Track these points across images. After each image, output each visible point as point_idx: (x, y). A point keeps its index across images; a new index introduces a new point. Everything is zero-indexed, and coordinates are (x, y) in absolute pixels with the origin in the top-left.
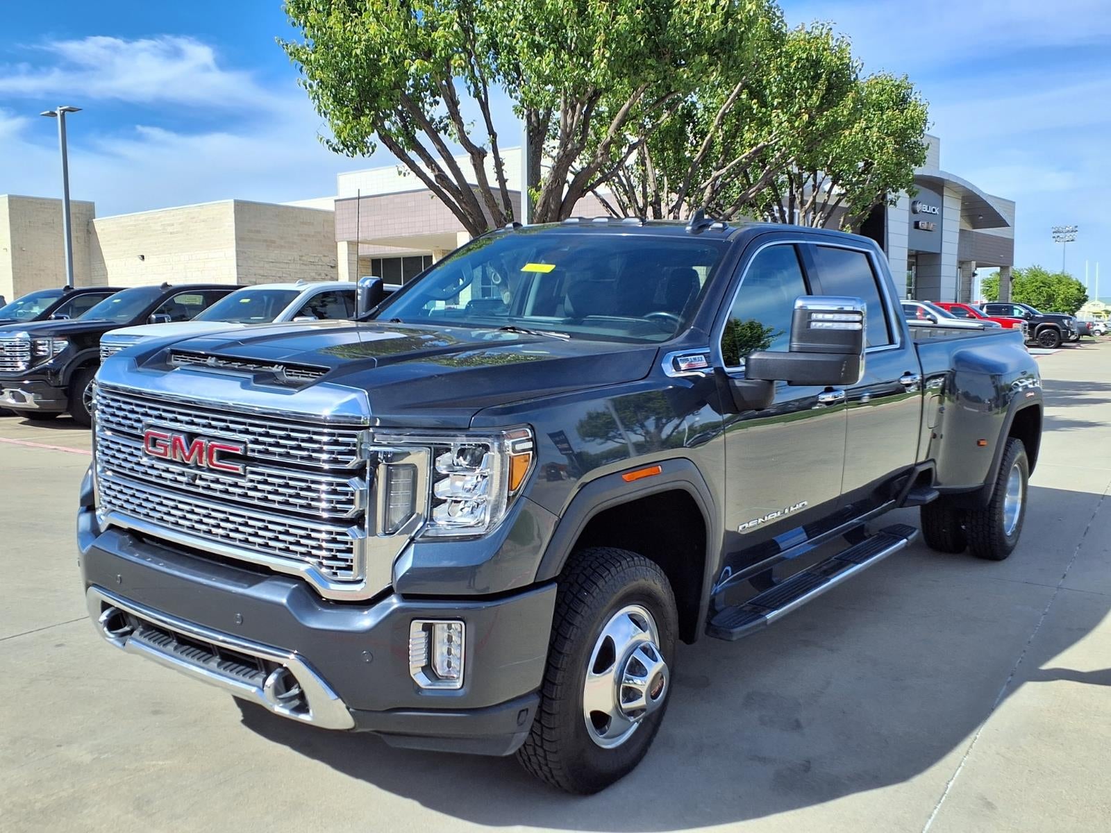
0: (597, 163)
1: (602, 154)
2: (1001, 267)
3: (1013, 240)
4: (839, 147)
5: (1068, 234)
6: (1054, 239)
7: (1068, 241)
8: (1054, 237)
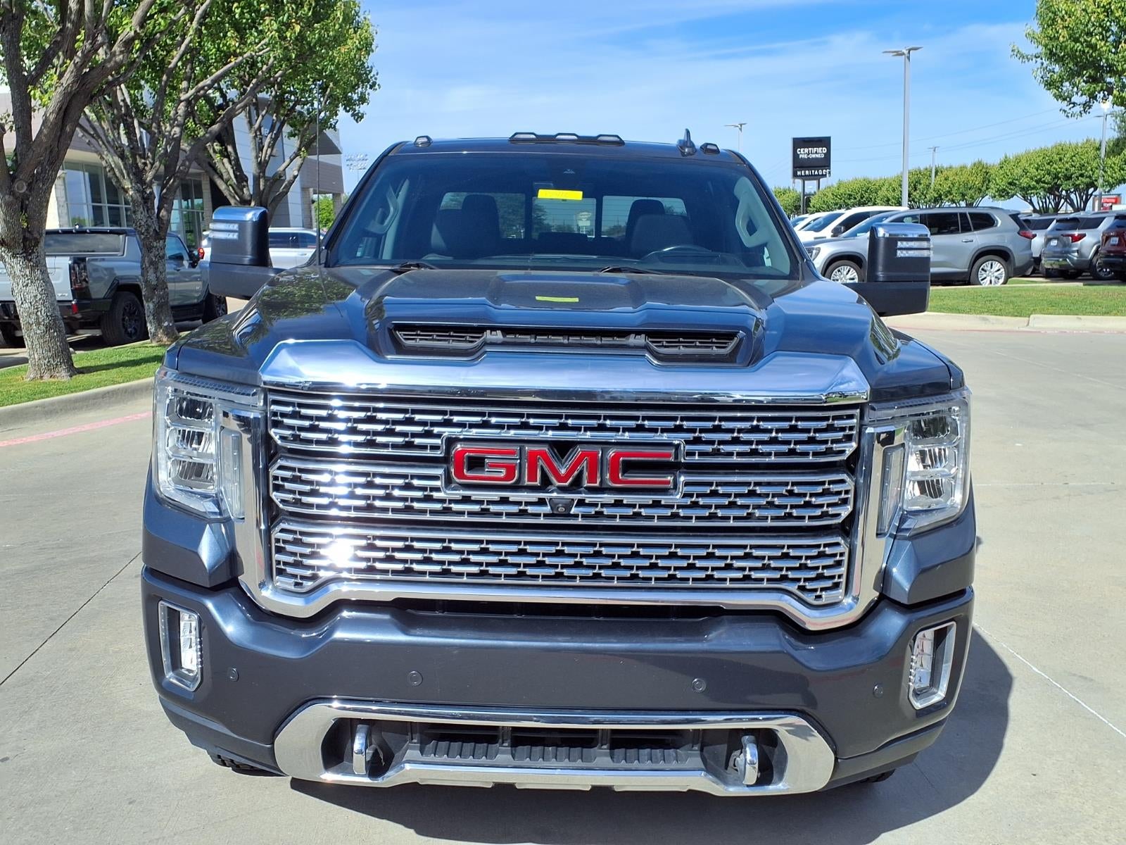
0: (115, 62)
1: (122, 52)
2: (334, 194)
3: (341, 167)
4: (333, 64)
5: (360, 163)
6: (348, 167)
7: (361, 169)
8: (348, 165)
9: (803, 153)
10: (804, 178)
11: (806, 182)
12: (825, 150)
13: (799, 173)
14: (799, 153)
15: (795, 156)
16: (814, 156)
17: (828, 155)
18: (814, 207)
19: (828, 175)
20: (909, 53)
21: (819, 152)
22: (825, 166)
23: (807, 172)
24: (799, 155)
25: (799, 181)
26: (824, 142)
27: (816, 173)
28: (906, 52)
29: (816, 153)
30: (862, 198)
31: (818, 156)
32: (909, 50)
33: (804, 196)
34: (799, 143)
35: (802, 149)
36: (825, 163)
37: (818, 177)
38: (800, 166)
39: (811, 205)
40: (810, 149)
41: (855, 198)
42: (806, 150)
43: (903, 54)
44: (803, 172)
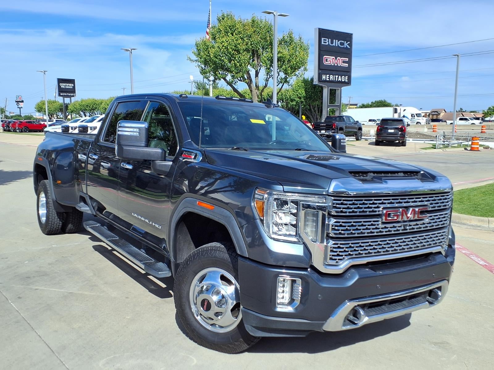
9: (63, 85)
10: (64, 96)
11: (65, 98)
12: (72, 85)
13: (61, 94)
14: (61, 85)
15: (59, 86)
16: (68, 87)
17: (74, 87)
18: (70, 109)
19: (75, 96)
20: (131, 51)
21: (70, 86)
22: (72, 92)
23: (65, 94)
24: (61, 86)
25: (62, 98)
26: (72, 81)
27: (69, 95)
28: (130, 50)
29: (69, 86)
30: (93, 107)
31: (70, 87)
32: (132, 50)
33: (64, 104)
34: (60, 81)
35: (62, 84)
36: (73, 91)
37: (70, 97)
38: (61, 91)
39: (69, 108)
40: (66, 84)
41: (90, 107)
42: (64, 84)
43: (129, 51)
44: (63, 94)
